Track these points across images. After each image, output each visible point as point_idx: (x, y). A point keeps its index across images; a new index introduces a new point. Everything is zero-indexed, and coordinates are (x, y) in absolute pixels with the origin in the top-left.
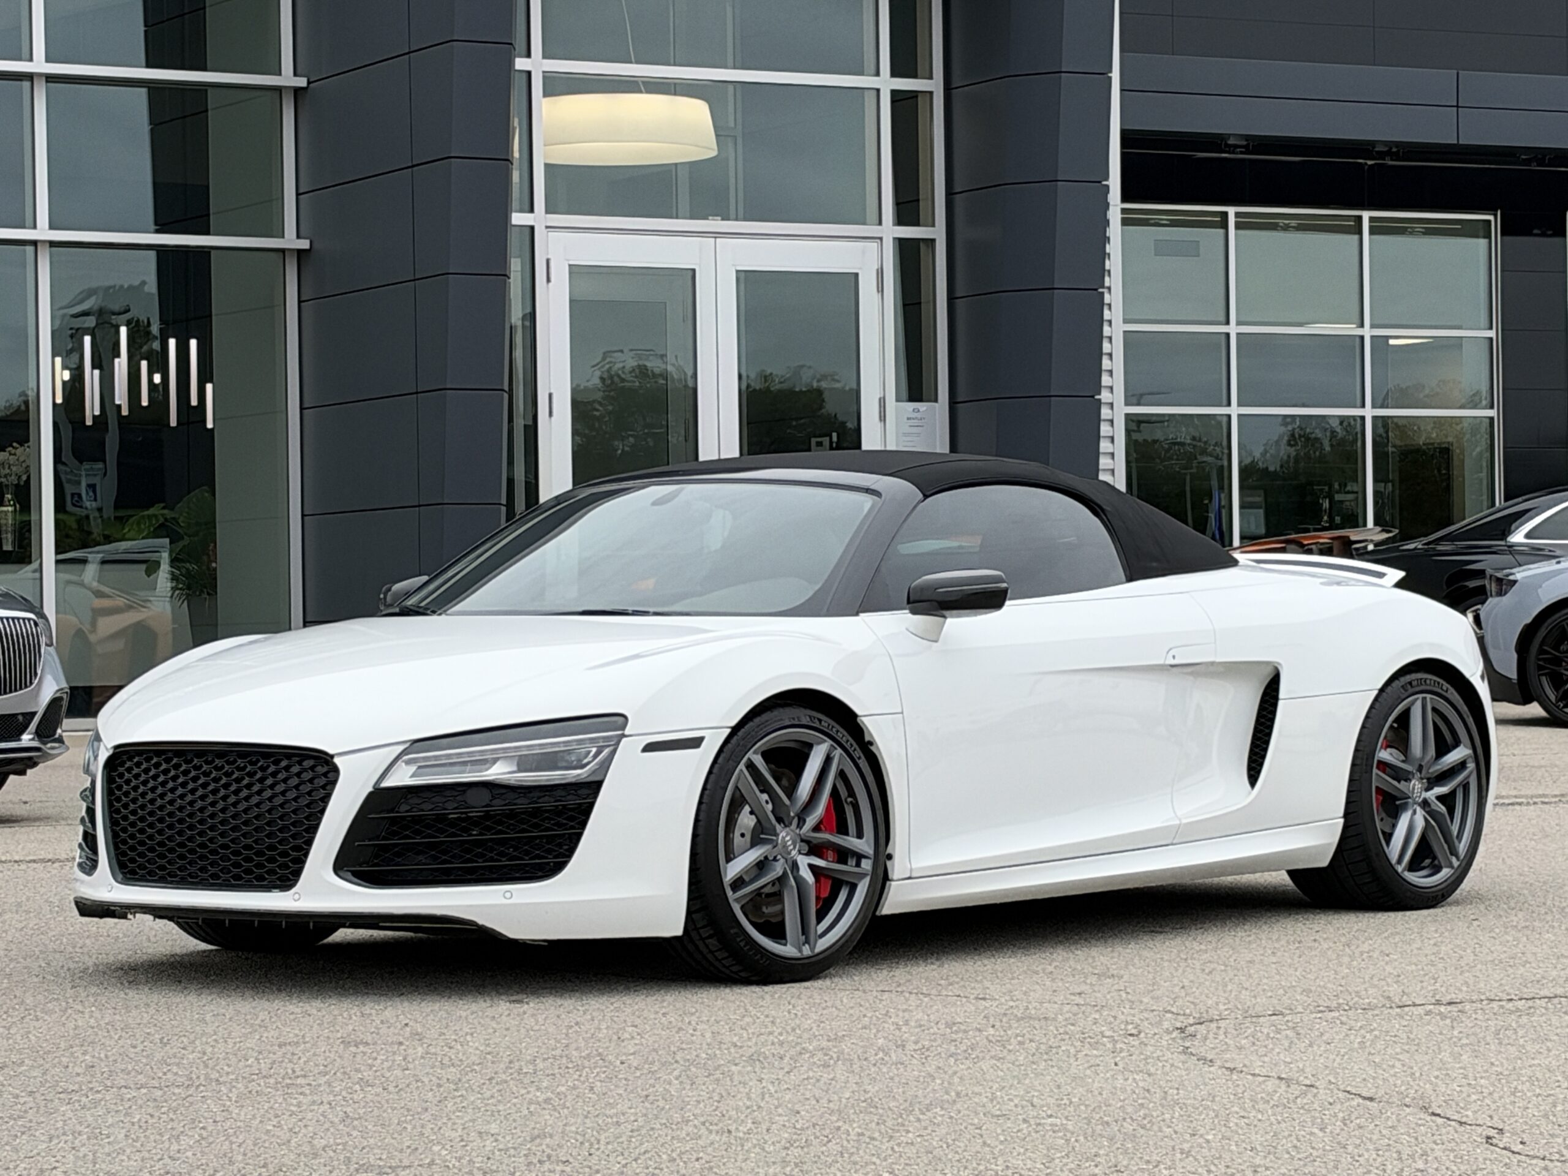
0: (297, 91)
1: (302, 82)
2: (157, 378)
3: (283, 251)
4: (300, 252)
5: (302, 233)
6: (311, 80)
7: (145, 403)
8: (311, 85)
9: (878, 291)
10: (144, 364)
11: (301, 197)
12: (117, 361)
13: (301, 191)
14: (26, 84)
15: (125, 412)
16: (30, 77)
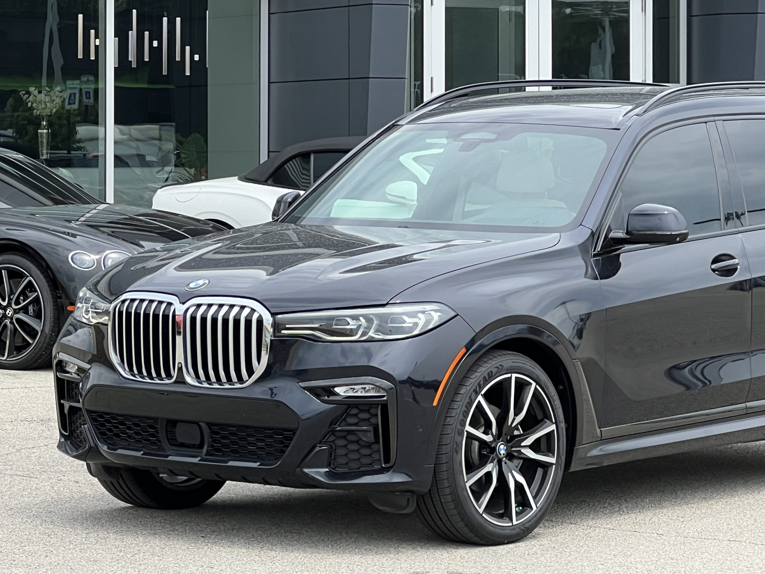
2: (155, 44)
7: (146, 59)
9: (642, 11)
10: (147, 33)
12: (130, 32)
15: (134, 65)
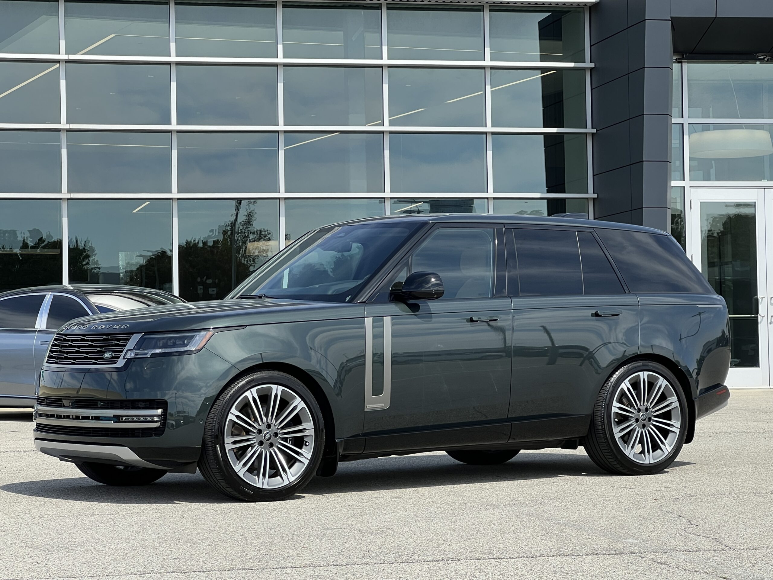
0: (593, 134)
1: (594, 131)
3: (588, 199)
4: (594, 199)
5: (595, 192)
6: (598, 130)
8: (598, 132)
11: (595, 177)
13: (595, 174)
14: (485, 135)
16: (486, 133)
